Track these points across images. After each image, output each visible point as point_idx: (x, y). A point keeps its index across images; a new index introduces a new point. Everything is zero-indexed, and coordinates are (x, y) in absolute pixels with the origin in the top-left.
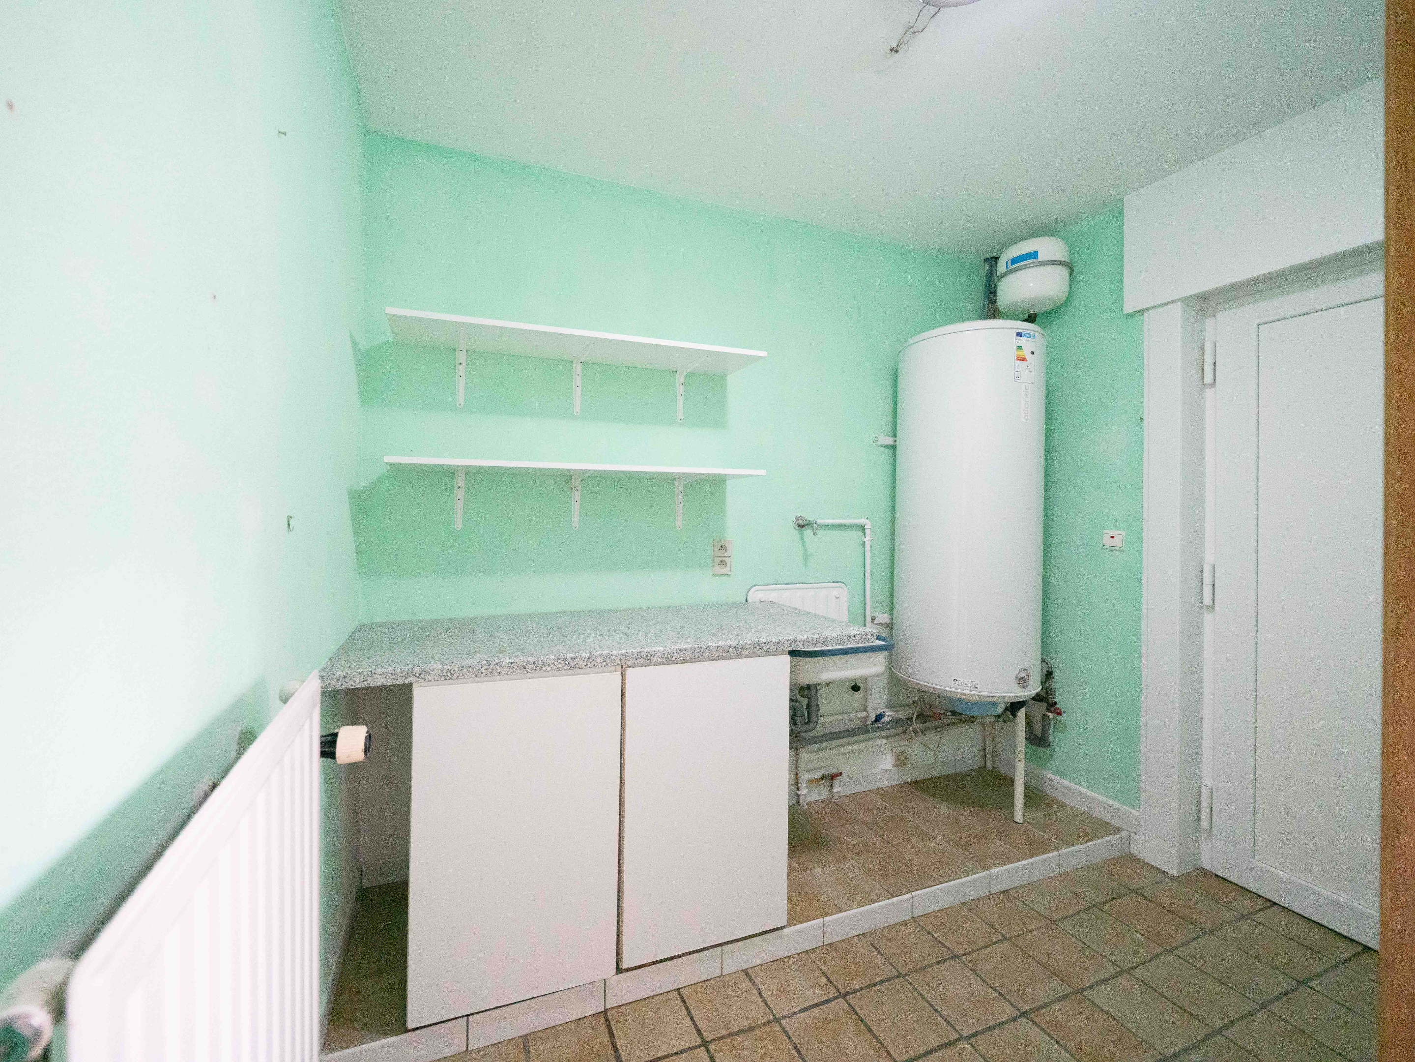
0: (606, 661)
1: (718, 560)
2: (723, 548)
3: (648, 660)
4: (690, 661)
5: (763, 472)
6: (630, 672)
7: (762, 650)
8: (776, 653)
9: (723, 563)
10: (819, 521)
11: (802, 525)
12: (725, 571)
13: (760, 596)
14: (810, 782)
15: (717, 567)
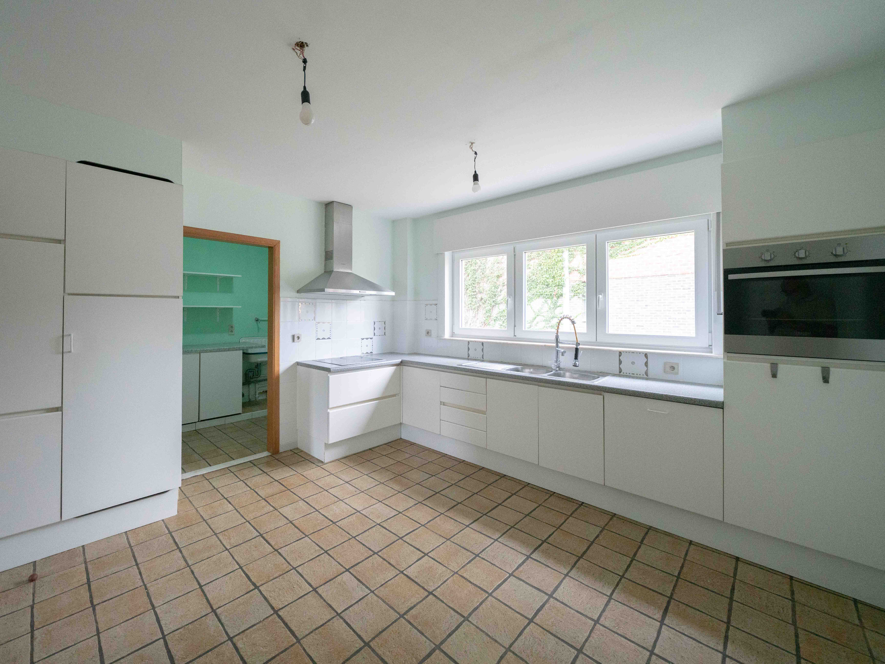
0: (196, 352)
1: (230, 331)
2: (232, 327)
3: (206, 351)
4: (217, 351)
5: (240, 307)
6: (201, 354)
7: (236, 350)
8: (239, 350)
9: (232, 331)
10: (261, 319)
11: (257, 320)
12: (233, 334)
13: (244, 340)
14: (260, 393)
15: (230, 333)
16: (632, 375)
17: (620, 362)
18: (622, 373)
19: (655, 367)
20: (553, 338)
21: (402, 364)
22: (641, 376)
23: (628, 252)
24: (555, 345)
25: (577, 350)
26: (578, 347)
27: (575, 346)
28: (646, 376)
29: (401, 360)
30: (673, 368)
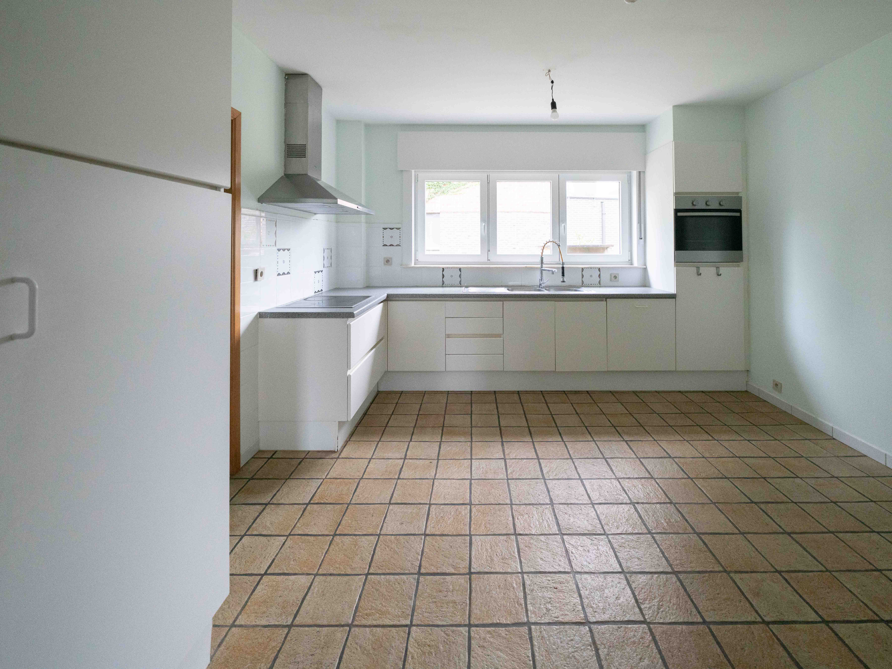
16: (591, 285)
17: (583, 276)
18: (584, 285)
19: (605, 277)
20: (539, 260)
21: (389, 298)
22: (597, 285)
23: (456, 190)
24: (539, 266)
25: (563, 268)
26: (564, 266)
27: (561, 266)
28: (600, 285)
29: (386, 295)
30: (615, 277)
